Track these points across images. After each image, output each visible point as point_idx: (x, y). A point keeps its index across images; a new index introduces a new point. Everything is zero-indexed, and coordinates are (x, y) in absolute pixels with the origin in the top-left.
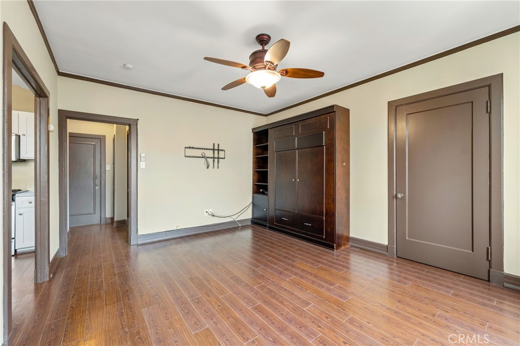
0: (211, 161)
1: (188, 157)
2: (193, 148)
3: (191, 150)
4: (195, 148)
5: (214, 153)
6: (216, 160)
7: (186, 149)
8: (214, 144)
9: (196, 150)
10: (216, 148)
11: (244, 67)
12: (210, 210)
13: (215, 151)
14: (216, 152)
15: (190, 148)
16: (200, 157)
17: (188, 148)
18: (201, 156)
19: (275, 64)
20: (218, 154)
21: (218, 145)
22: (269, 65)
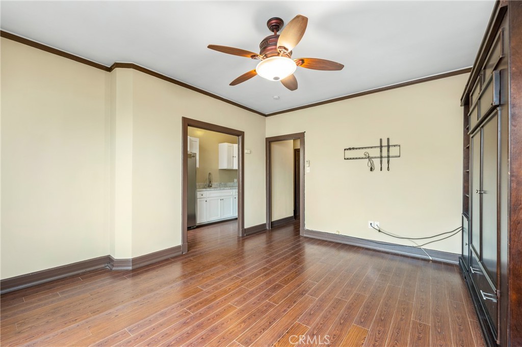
0: (377, 162)
1: (348, 159)
2: (353, 149)
3: (352, 151)
4: (356, 149)
5: (381, 151)
6: (385, 160)
7: (346, 151)
8: (381, 140)
9: (358, 150)
10: (385, 143)
11: (254, 56)
12: (376, 224)
13: (383, 148)
14: (385, 150)
15: (350, 149)
16: (362, 158)
17: (348, 149)
18: (364, 156)
19: (289, 51)
20: (388, 151)
21: (388, 139)
22: (282, 52)
